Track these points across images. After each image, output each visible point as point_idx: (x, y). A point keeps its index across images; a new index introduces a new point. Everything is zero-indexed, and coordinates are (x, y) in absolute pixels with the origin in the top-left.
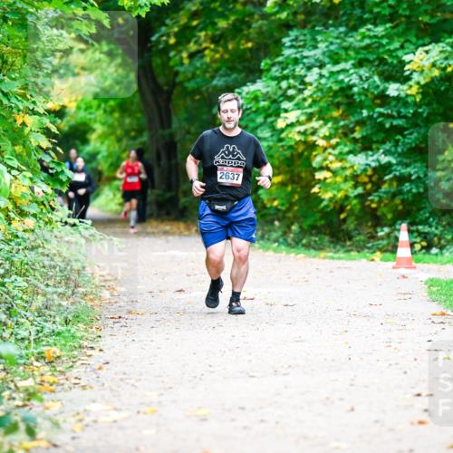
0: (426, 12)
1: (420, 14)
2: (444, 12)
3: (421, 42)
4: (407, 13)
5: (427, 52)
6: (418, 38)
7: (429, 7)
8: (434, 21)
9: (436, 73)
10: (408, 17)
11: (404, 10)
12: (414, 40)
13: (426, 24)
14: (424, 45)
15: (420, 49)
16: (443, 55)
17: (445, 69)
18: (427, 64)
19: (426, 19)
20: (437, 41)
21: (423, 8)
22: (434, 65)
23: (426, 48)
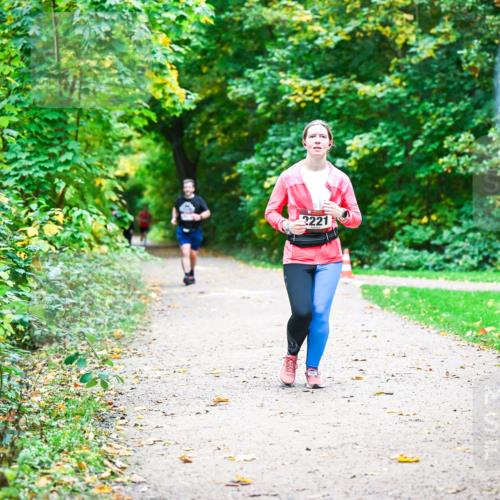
0: (360, 113)
1: (357, 114)
2: (372, 113)
3: (357, 132)
4: (348, 113)
5: (361, 139)
6: (355, 130)
7: (363, 110)
8: (365, 118)
9: (367, 152)
10: (349, 116)
11: (346, 111)
12: (352, 130)
13: (361, 121)
14: (359, 134)
15: (357, 138)
16: (372, 141)
17: (372, 150)
18: (361, 146)
19: (360, 117)
20: (367, 130)
21: (359, 110)
22: (365, 147)
23: (361, 136)
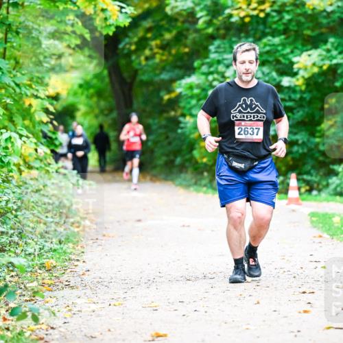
0: (308, 28)
1: (304, 29)
2: (321, 28)
3: (305, 48)
4: (295, 28)
5: (309, 55)
6: (303, 45)
7: (310, 25)
8: (314, 34)
9: (316, 70)
10: (296, 32)
11: (294, 26)
12: (300, 47)
13: (309, 36)
14: (307, 50)
15: (305, 54)
16: (321, 58)
17: (321, 67)
18: (309, 64)
19: (308, 32)
20: (316, 47)
21: (307, 25)
22: (314, 64)
23: (309, 52)
